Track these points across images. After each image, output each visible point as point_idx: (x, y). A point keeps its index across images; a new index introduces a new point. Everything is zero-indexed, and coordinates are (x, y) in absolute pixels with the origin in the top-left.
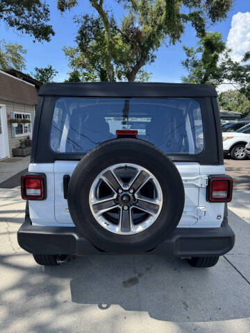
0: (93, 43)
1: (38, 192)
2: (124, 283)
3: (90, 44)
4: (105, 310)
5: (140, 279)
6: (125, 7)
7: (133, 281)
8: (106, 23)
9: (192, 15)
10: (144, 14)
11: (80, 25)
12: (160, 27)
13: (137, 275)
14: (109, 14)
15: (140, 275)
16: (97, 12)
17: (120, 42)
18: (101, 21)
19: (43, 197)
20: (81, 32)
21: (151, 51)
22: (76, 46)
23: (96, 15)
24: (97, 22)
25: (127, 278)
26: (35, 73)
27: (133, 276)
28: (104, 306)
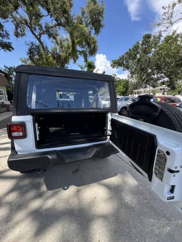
0: (37, 57)
1: (21, 134)
2: (73, 172)
3: (35, 57)
4: (67, 190)
5: (80, 169)
6: (52, 42)
7: (77, 170)
8: (43, 48)
9: (83, 51)
10: (62, 47)
11: (29, 47)
12: (69, 54)
13: (78, 167)
14: (45, 44)
15: (79, 167)
16: (38, 41)
17: (51, 59)
18: (40, 47)
19: (25, 136)
20: (30, 50)
21: (66, 65)
22: (27, 57)
23: (38, 43)
24: (38, 47)
25: (73, 170)
26: (4, 68)
27: (76, 168)
28: (66, 188)
